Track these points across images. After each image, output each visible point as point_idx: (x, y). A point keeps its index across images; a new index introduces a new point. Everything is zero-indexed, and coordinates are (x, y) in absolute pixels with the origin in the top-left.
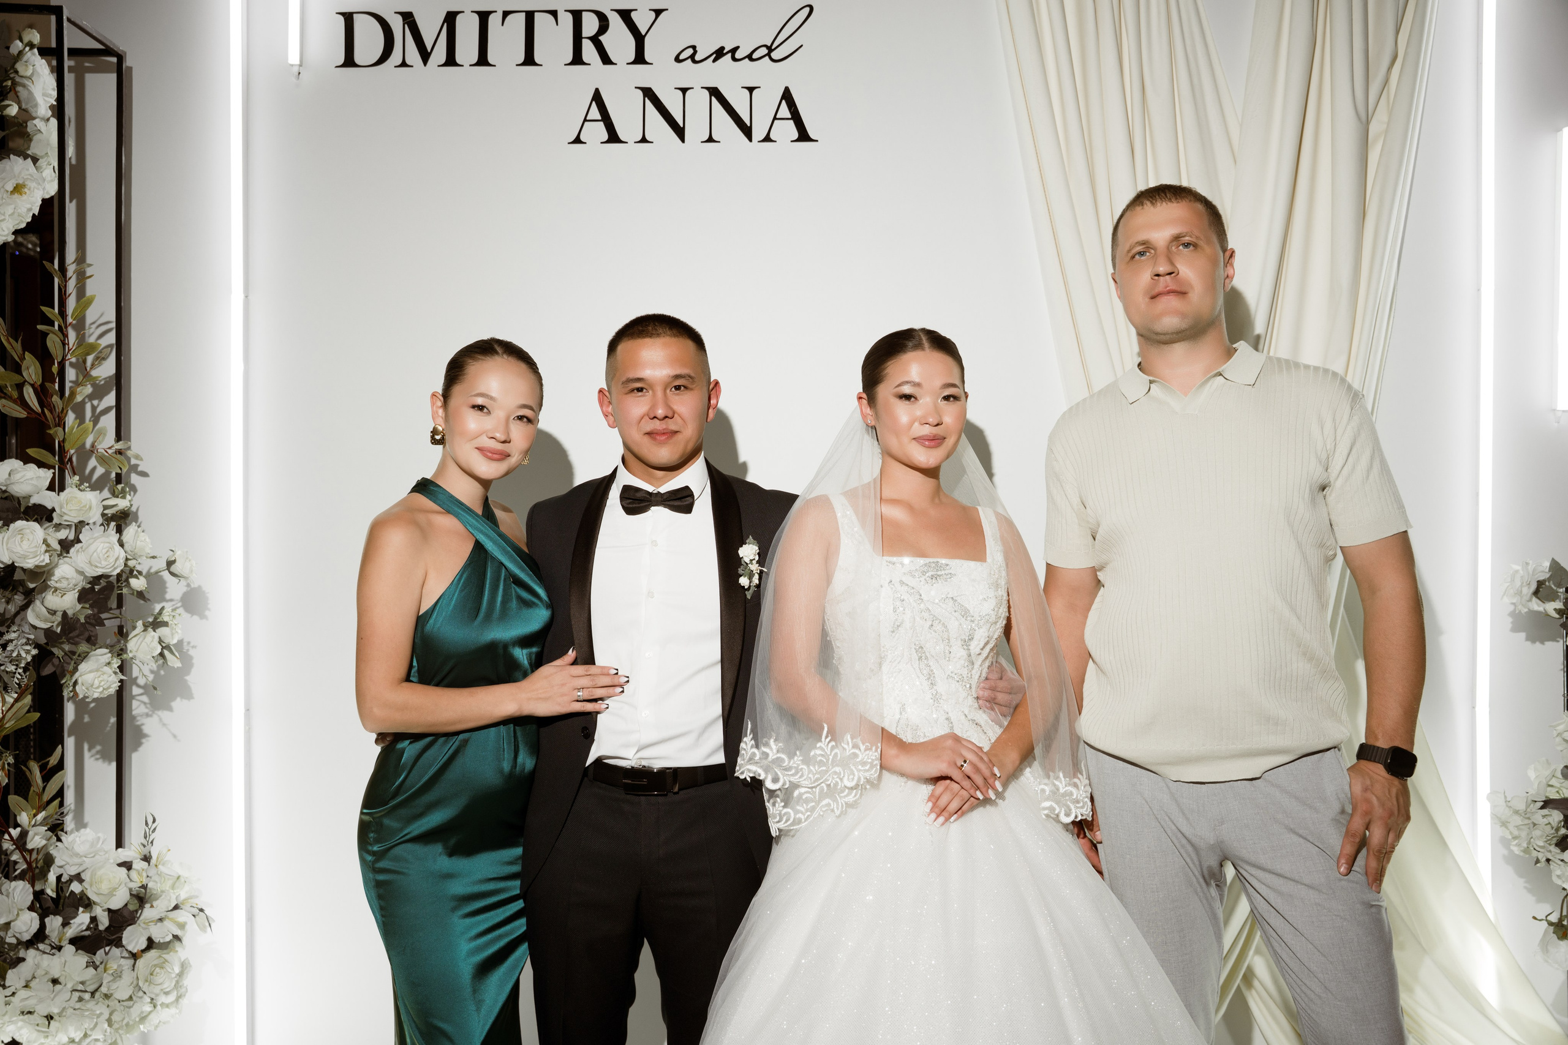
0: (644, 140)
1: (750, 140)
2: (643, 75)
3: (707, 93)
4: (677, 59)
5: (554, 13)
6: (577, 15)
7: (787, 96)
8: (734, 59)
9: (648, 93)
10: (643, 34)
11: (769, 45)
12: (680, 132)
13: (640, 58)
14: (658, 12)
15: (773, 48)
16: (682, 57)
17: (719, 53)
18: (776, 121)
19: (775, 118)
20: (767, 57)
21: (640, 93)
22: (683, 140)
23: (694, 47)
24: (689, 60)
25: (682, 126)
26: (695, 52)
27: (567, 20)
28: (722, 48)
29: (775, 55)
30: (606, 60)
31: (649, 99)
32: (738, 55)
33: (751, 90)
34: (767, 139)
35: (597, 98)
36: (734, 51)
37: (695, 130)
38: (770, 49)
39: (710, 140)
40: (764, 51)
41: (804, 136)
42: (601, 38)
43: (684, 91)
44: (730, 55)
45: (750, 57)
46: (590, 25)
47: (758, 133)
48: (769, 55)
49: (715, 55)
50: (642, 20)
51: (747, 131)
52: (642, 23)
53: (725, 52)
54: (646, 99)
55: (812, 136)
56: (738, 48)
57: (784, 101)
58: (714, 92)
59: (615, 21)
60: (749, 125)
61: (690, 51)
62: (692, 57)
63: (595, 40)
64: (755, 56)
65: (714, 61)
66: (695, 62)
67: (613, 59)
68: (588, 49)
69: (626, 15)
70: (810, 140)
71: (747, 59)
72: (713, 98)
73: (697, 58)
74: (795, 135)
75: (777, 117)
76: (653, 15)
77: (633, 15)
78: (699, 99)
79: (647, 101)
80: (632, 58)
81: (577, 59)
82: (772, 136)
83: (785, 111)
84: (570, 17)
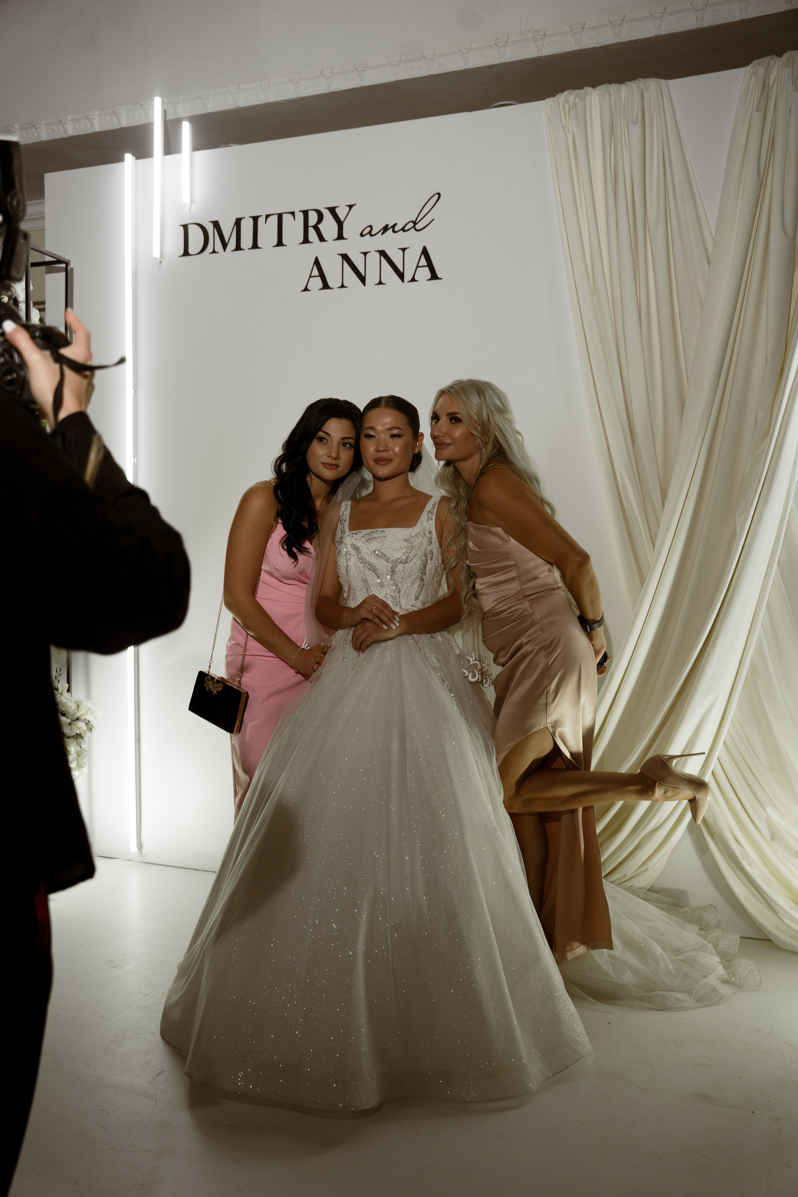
0: (343, 286)
1: (403, 280)
2: (342, 247)
3: (378, 254)
4: (362, 235)
5: (293, 213)
6: (306, 213)
7: (425, 252)
8: (394, 232)
9: (345, 257)
10: (342, 220)
11: (414, 220)
12: (363, 279)
13: (340, 237)
14: (351, 207)
15: (417, 222)
16: (364, 233)
17: (385, 229)
18: (418, 268)
19: (418, 266)
20: (413, 229)
21: (340, 258)
22: (364, 284)
23: (371, 226)
24: (368, 235)
25: (364, 275)
26: (372, 229)
27: (300, 217)
28: (387, 225)
29: (418, 227)
30: (322, 239)
31: (345, 261)
32: (396, 229)
33: (404, 250)
34: (413, 280)
35: (317, 262)
36: (394, 226)
37: (372, 278)
38: (415, 223)
39: (380, 283)
40: (411, 225)
41: (434, 276)
42: (319, 226)
43: (365, 254)
44: (391, 229)
45: (403, 229)
46: (313, 218)
47: (408, 277)
48: (414, 227)
49: (383, 230)
50: (341, 213)
51: (401, 276)
52: (341, 215)
53: (389, 227)
54: (344, 261)
55: (439, 276)
56: (396, 224)
57: (423, 256)
58: (382, 253)
59: (327, 214)
60: (402, 272)
61: (369, 229)
62: (370, 233)
63: (316, 228)
64: (406, 228)
65: (383, 234)
66: (371, 235)
67: (326, 238)
68: (312, 235)
69: (332, 210)
70: (438, 278)
71: (401, 231)
72: (382, 257)
73: (373, 233)
74: (429, 276)
75: (419, 265)
76: (348, 208)
77: (337, 210)
78: (374, 258)
79: (345, 262)
80: (336, 235)
81: (306, 240)
82: (416, 278)
83: (423, 262)
84: (302, 214)
